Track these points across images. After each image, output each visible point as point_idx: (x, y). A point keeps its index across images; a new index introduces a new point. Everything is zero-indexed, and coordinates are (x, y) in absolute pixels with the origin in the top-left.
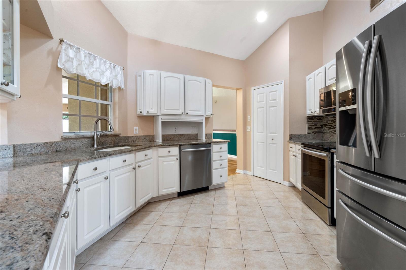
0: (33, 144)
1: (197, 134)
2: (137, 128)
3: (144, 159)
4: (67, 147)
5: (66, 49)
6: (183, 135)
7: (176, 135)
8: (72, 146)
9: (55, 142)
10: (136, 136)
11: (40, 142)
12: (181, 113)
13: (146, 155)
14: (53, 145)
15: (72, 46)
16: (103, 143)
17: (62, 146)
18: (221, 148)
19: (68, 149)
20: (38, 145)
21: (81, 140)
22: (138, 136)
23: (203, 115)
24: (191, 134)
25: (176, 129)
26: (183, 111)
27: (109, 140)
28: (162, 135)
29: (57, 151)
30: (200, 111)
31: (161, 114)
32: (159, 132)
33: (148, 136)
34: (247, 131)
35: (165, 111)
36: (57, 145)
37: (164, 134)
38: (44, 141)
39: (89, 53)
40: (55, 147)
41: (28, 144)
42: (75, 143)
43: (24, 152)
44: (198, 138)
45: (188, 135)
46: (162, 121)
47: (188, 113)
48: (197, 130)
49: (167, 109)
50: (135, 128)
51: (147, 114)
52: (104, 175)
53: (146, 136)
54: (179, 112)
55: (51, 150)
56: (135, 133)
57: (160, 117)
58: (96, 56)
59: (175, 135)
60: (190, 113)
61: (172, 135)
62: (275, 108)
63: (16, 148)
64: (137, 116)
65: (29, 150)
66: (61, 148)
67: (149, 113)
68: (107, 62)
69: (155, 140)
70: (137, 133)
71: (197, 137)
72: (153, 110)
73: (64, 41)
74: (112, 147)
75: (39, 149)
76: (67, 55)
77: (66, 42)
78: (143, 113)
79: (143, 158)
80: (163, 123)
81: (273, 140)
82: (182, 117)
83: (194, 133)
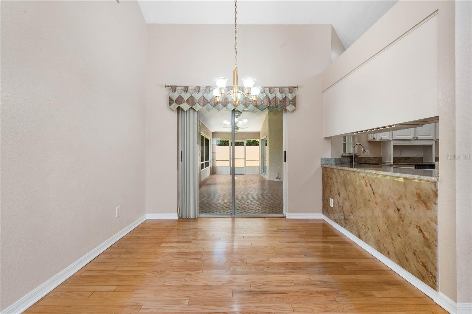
1: (423, 157)
2: (368, 151)
6: (408, 157)
8: (345, 161)
10: (367, 157)
12: (412, 138)
17: (341, 160)
22: (369, 157)
23: (433, 139)
24: (416, 157)
25: (401, 152)
26: (414, 137)
28: (393, 157)
30: (430, 135)
31: (393, 139)
32: (390, 153)
33: (377, 157)
35: (397, 136)
42: (346, 159)
44: (424, 161)
45: (413, 157)
46: (393, 146)
47: (418, 138)
48: (422, 153)
50: (366, 151)
51: (380, 139)
53: (375, 158)
54: (410, 137)
56: (366, 155)
57: (392, 142)
59: (400, 158)
60: (420, 137)
61: (398, 157)
64: (368, 142)
67: (383, 139)
69: (383, 161)
70: (368, 155)
71: (423, 160)
72: (386, 136)
78: (376, 139)
82: (412, 142)
83: (420, 156)
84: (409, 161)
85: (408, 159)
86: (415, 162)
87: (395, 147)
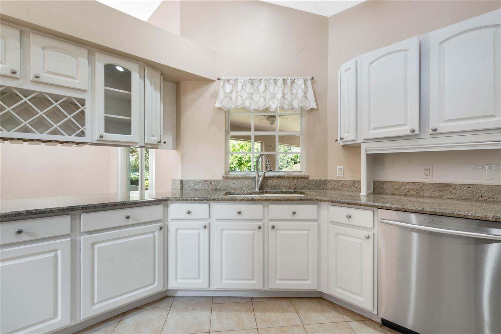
0: (195, 181)
2: (342, 167)
4: (227, 187)
5: (223, 86)
8: (232, 186)
9: (214, 180)
11: (201, 179)
12: (409, 133)
13: (294, 213)
14: (212, 183)
15: (229, 80)
17: (220, 185)
19: (227, 189)
20: (199, 182)
21: (243, 180)
24: (482, 185)
25: (427, 170)
26: (415, 127)
29: (216, 189)
32: (362, 176)
35: (372, 132)
36: (216, 183)
38: (205, 179)
39: (250, 79)
40: (215, 185)
41: (192, 181)
42: (235, 182)
43: (189, 187)
45: (469, 186)
46: (367, 155)
47: (435, 130)
49: (374, 129)
50: (338, 167)
53: (354, 182)
55: (211, 188)
56: (337, 176)
58: (260, 78)
61: (414, 183)
63: (183, 183)
64: (342, 147)
65: (192, 185)
66: (220, 187)
67: (345, 140)
68: (279, 79)
70: (342, 176)
72: (350, 134)
73: (220, 79)
75: (200, 186)
76: (225, 92)
77: (223, 79)
78: (339, 141)
82: (420, 142)
84: (453, 196)
85: (450, 189)
86: (477, 201)
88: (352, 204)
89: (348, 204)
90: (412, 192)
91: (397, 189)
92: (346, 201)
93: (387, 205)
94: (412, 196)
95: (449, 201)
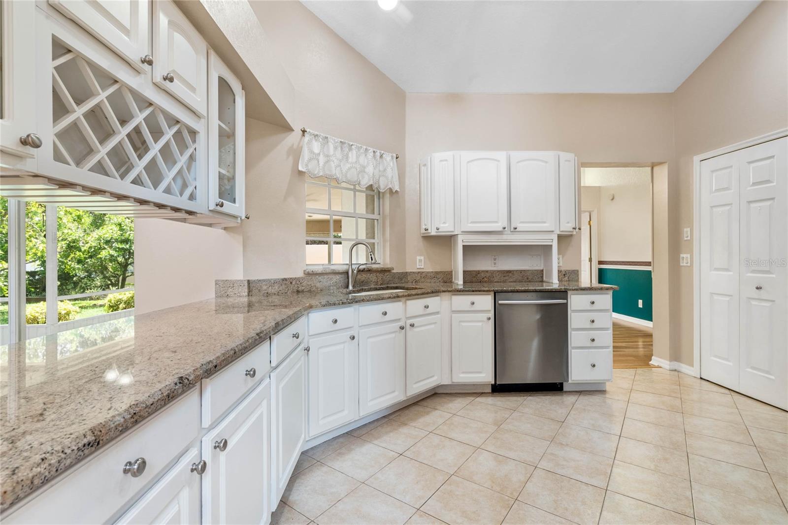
0: (269, 280)
1: (543, 270)
2: (422, 258)
3: (421, 313)
4: (311, 287)
5: (310, 142)
6: (509, 272)
7: (495, 271)
8: (318, 285)
9: (296, 278)
10: (419, 272)
11: (278, 278)
12: (501, 229)
13: (427, 307)
14: (294, 283)
15: (317, 135)
16: (363, 282)
17: (304, 284)
18: (593, 303)
19: (312, 290)
20: (275, 282)
21: (330, 276)
22: (423, 272)
23: (553, 231)
24: (528, 270)
25: (495, 259)
26: (506, 225)
27: (373, 277)
28: (464, 271)
29: (298, 292)
30: (545, 222)
31: (462, 232)
32: (459, 266)
33: (441, 272)
34: (681, 264)
35: (470, 225)
36: (298, 282)
37: (470, 268)
38: (283, 277)
39: (341, 142)
40: (296, 286)
41: (264, 281)
42: (322, 280)
43: (259, 291)
44: (544, 279)
45: (521, 271)
46: (463, 246)
47: (516, 228)
48: (542, 261)
49: (472, 222)
50: (418, 258)
51: (436, 232)
52: (348, 333)
53: (437, 273)
54: (498, 227)
55: (291, 290)
56: (418, 267)
57: (461, 238)
58: (351, 143)
59: (493, 272)
60: (521, 227)
61: (487, 271)
62: (768, 203)
63: (250, 285)
64: (423, 237)
65: (265, 287)
66: (303, 288)
67: (440, 230)
68: (369, 150)
69: (453, 280)
70: (422, 267)
71: (542, 277)
72: (447, 225)
73: (306, 131)
74: (376, 289)
75: (277, 288)
76: (312, 152)
77: (309, 132)
78: (429, 231)
79: (421, 311)
80: (465, 248)
81: (762, 291)
82: (505, 237)
83: (537, 268)
84: (512, 280)
85: (510, 275)
86: (525, 282)
87: (467, 249)
88: (476, 291)
89: (473, 291)
90: (486, 279)
91: (474, 277)
92: (470, 289)
93: (505, 288)
94: (485, 282)
95: (510, 284)
